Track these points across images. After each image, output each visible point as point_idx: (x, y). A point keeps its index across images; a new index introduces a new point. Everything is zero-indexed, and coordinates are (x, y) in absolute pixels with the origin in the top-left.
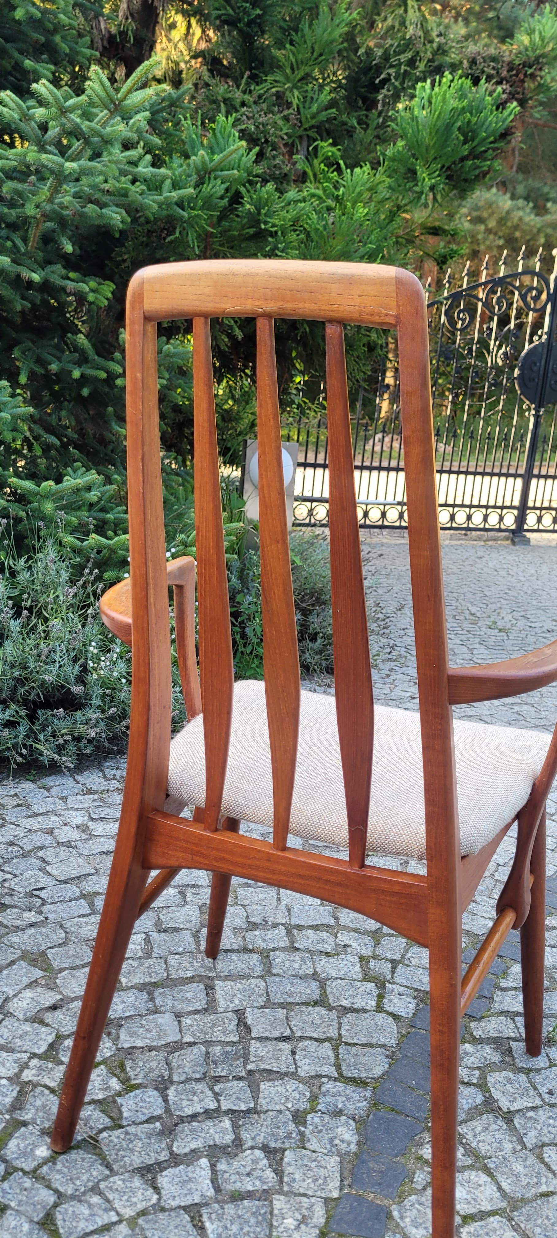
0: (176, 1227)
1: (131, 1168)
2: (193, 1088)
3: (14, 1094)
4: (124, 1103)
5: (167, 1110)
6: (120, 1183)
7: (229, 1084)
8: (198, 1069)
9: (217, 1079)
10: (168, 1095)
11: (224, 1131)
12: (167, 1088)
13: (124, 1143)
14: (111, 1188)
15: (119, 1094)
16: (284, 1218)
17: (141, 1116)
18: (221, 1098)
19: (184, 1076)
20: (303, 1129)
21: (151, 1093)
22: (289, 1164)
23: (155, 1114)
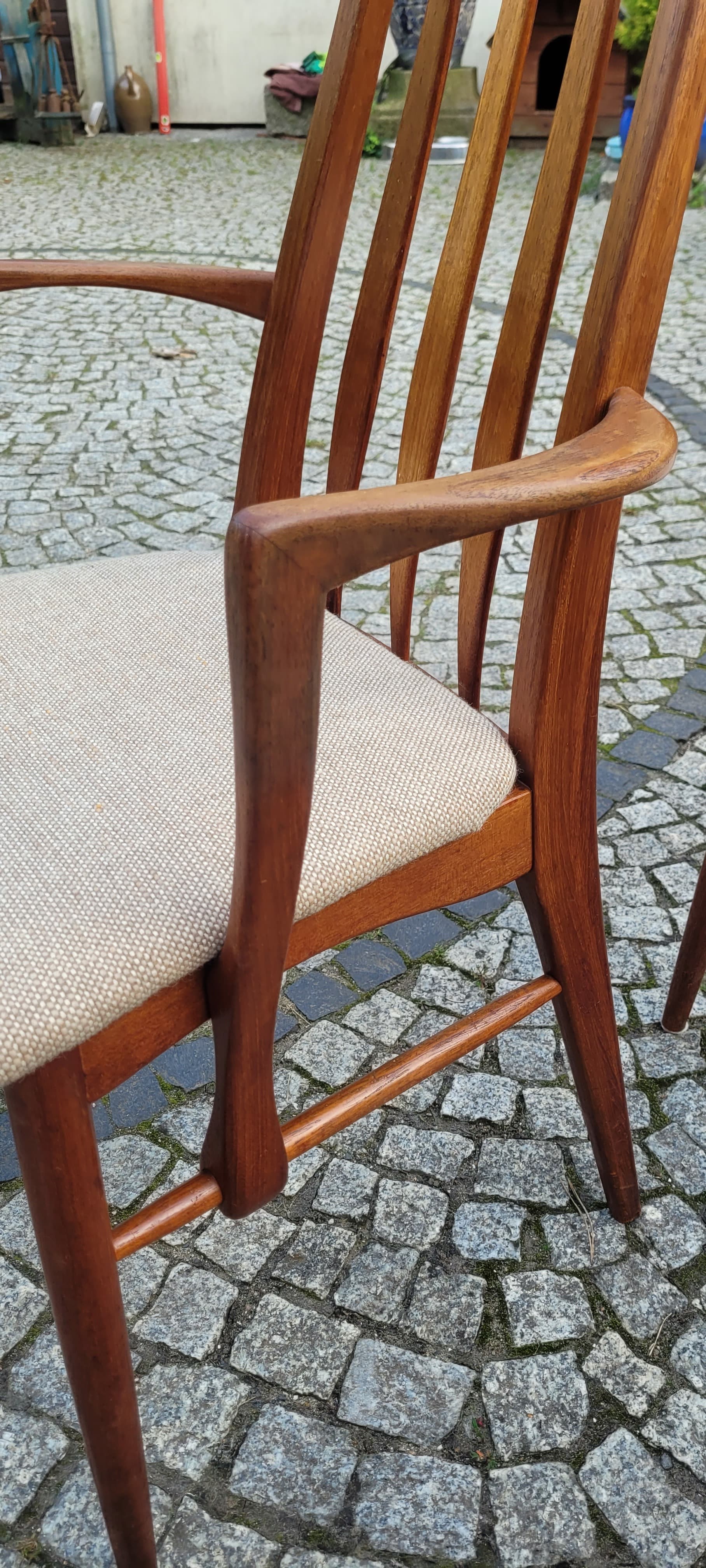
0: (519, 1053)
1: (540, 1143)
2: (397, 1230)
3: (681, 1343)
4: (511, 1247)
5: (453, 1206)
6: (562, 1128)
7: (342, 1210)
8: (369, 1261)
9: (352, 1223)
10: (442, 1229)
11: (396, 1142)
12: (436, 1245)
13: (536, 1180)
14: (575, 1125)
15: (513, 1267)
16: (398, 1019)
17: (498, 1209)
18: (369, 1191)
19: (398, 1256)
20: (295, 1105)
21: (465, 1244)
22: (348, 1069)
23: (474, 1206)
